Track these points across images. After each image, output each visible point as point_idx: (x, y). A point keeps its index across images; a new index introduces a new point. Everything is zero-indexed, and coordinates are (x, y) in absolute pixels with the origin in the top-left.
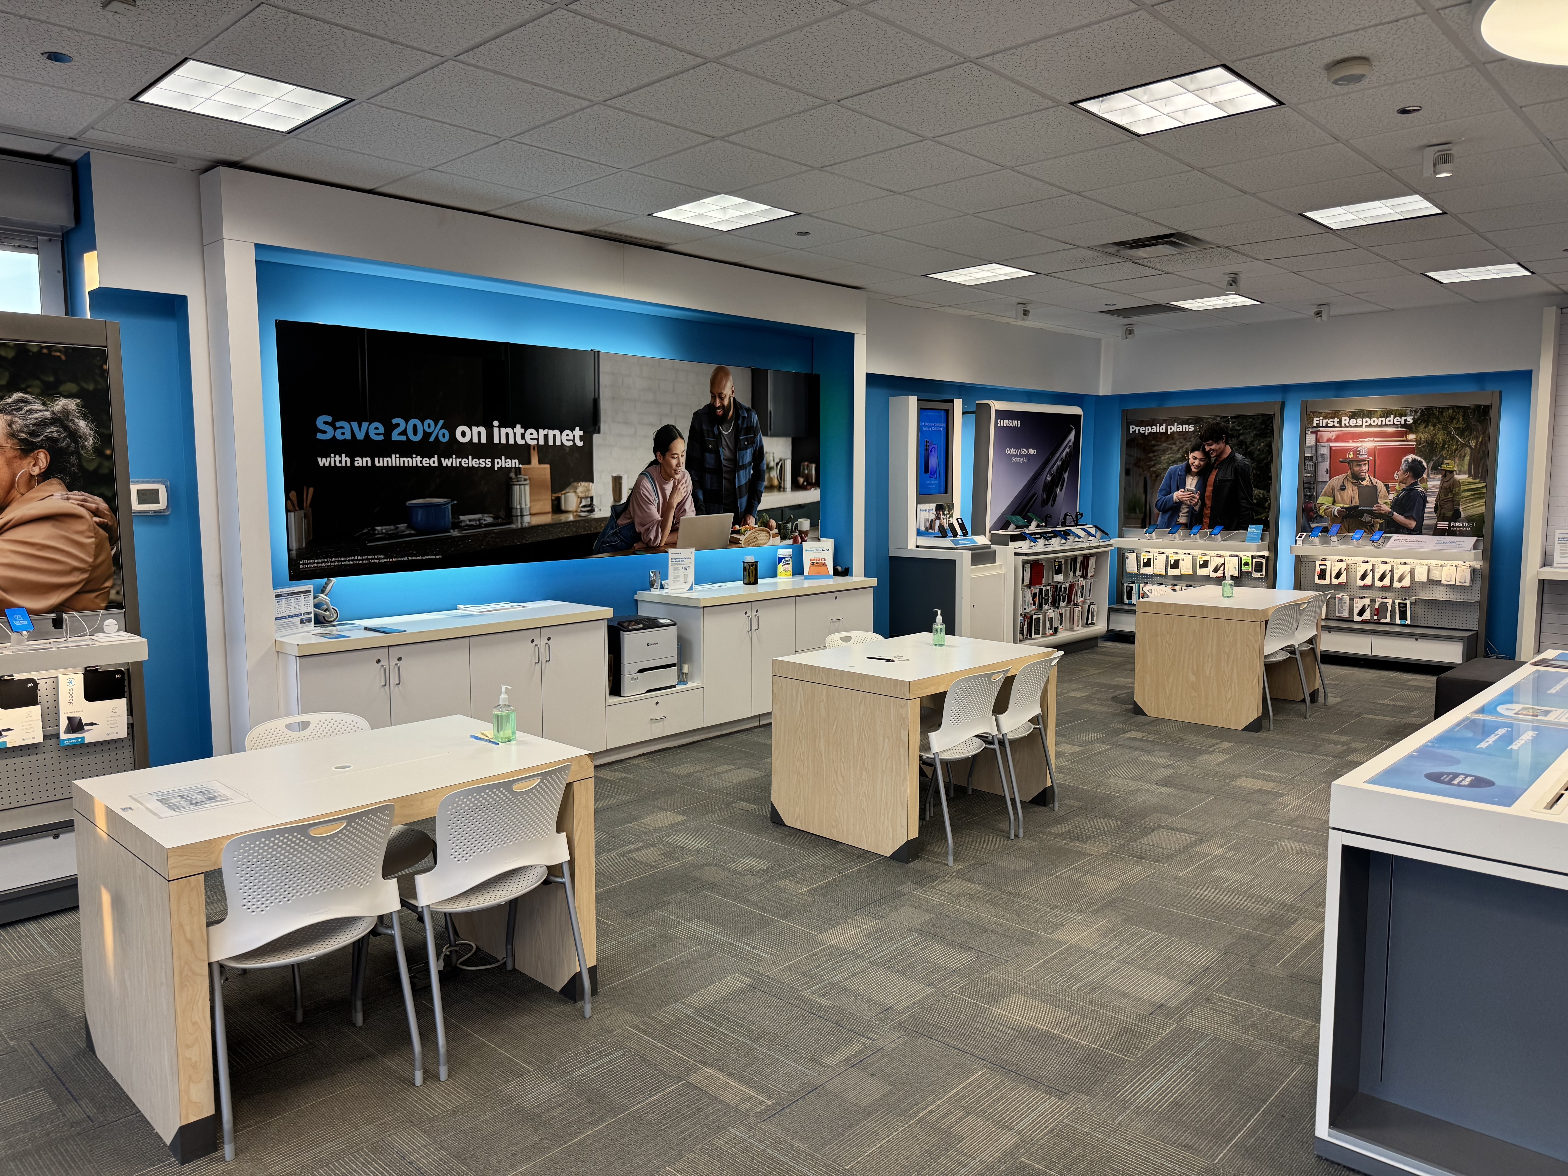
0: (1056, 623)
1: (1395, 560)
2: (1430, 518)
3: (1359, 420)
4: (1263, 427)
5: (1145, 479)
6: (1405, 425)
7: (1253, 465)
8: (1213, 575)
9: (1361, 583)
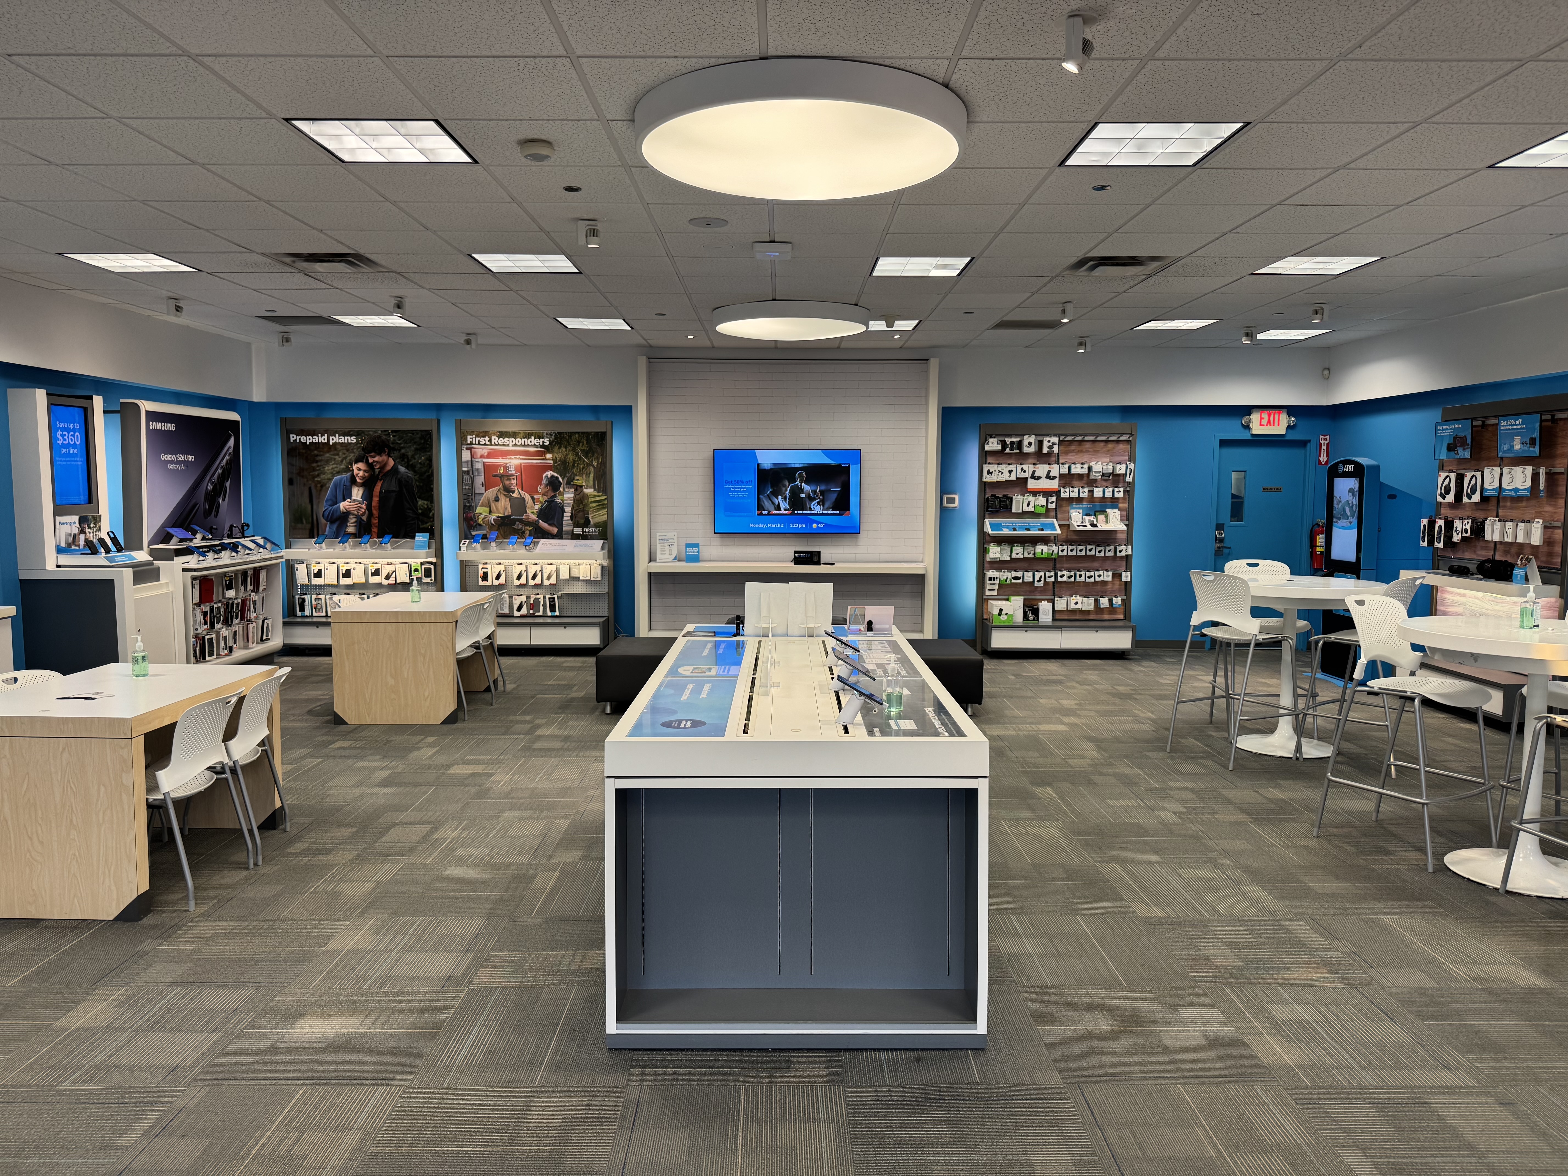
0: (230, 643)
1: (543, 561)
2: (568, 525)
3: (506, 439)
4: (422, 441)
5: (310, 489)
6: (543, 446)
7: (416, 477)
8: (385, 582)
9: (517, 583)
